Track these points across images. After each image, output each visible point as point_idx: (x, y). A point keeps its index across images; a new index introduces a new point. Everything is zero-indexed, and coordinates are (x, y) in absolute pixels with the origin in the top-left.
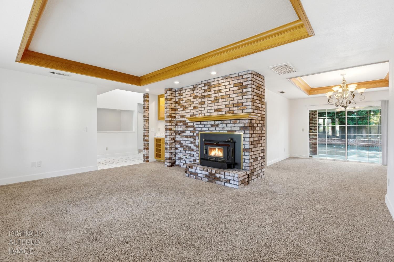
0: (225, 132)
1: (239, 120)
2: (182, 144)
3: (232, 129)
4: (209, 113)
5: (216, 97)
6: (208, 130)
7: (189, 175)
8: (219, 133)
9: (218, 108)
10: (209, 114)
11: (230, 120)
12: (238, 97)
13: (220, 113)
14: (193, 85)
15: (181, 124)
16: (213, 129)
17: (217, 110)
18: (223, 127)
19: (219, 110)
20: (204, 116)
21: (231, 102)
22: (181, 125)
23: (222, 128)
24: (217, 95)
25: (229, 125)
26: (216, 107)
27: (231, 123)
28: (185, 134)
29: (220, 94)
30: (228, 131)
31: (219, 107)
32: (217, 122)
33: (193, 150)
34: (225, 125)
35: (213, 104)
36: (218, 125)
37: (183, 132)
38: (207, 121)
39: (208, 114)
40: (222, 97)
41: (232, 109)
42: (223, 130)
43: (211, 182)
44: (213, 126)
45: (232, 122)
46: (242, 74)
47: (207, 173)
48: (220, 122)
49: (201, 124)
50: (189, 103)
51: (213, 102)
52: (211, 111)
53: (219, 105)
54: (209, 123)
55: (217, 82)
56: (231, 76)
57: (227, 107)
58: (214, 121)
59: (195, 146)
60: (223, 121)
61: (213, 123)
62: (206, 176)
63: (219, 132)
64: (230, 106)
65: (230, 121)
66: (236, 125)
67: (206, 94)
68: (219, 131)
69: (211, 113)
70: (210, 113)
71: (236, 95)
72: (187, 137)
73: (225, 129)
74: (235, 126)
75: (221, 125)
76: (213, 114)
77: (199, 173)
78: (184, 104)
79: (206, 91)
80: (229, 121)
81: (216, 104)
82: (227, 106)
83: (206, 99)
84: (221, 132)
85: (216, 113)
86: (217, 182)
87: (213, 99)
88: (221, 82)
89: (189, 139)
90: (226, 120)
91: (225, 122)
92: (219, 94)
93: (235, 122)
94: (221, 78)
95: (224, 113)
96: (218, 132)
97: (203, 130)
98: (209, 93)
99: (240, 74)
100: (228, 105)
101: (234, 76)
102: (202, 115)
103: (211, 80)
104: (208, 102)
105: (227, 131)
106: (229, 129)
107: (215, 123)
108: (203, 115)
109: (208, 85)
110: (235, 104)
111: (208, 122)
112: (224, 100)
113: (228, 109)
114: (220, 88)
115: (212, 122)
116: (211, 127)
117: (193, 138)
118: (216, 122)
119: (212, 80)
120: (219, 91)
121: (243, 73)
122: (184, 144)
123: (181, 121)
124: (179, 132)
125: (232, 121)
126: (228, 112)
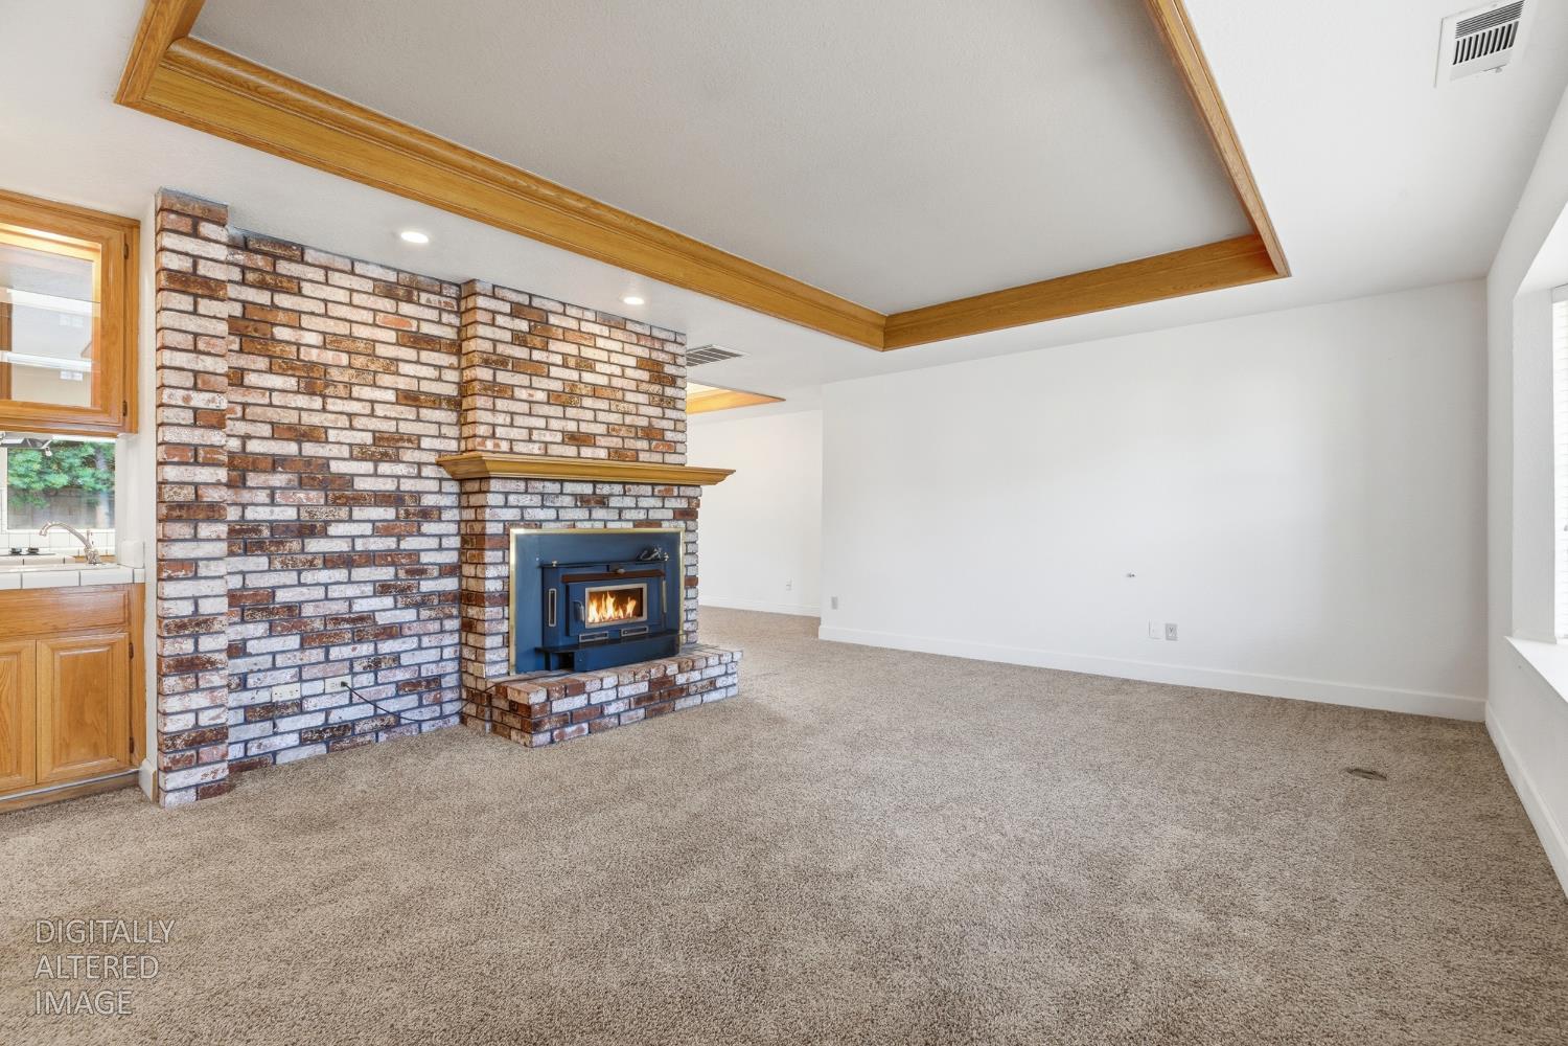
0: (628, 527)
1: (679, 486)
2: (292, 609)
3: (650, 517)
4: (537, 446)
5: (573, 384)
6: (557, 519)
7: (555, 733)
8: (605, 531)
9: (579, 431)
10: (535, 449)
11: (653, 485)
12: (652, 408)
13: (586, 452)
14: (398, 272)
15: (279, 479)
16: (582, 513)
17: (577, 439)
18: (621, 510)
19: (585, 441)
20: (511, 451)
21: (628, 420)
22: (277, 484)
23: (617, 511)
24: (574, 375)
25: (644, 503)
26: (572, 426)
27: (656, 493)
28: (315, 545)
29: (588, 377)
30: (637, 523)
31: (584, 428)
32: (605, 490)
33: (392, 632)
34: (629, 502)
35: (557, 411)
36: (602, 502)
37: (307, 530)
38: (562, 482)
39: (531, 445)
40: (595, 392)
41: (630, 443)
42: (620, 519)
43: (659, 712)
44: (583, 501)
45: (659, 491)
46: (663, 335)
47: (643, 687)
48: (618, 489)
49: (530, 490)
50: (359, 361)
51: (553, 398)
52: (548, 437)
53: (581, 418)
54: (569, 488)
55: (573, 324)
56: (630, 326)
57: (614, 433)
58: (595, 483)
59: (407, 607)
60: (627, 487)
61: (587, 489)
62: (639, 700)
63: (605, 526)
64: (623, 432)
65: (653, 489)
66: (668, 504)
67: (520, 353)
68: (605, 521)
69: (546, 443)
70: (543, 445)
71: (642, 398)
72: (347, 561)
73: (627, 515)
74: (663, 507)
75: (614, 502)
76: (554, 450)
77: (609, 703)
78: (313, 355)
79: (519, 339)
80: (649, 488)
81: (571, 412)
82: (614, 430)
83: (523, 379)
84: (614, 526)
85: (571, 451)
86: (681, 704)
87: (557, 386)
88: (591, 331)
89: (360, 573)
90: (638, 484)
91: (634, 489)
92: (584, 374)
93: (666, 490)
94: (590, 316)
95: (603, 454)
96: (599, 525)
97: (527, 517)
98: (537, 355)
99: (656, 333)
100: (616, 427)
101: (639, 329)
102: (497, 445)
103: (545, 302)
104: (531, 395)
105: (634, 521)
106: (641, 515)
107: (598, 491)
108: (505, 446)
109: (535, 321)
110: (642, 428)
111: (566, 485)
112: (604, 405)
113: (615, 442)
114: (587, 353)
115: (585, 485)
116: (576, 506)
117: (393, 564)
118: (599, 486)
119: (552, 303)
120: (584, 365)
121: (666, 332)
122: (308, 611)
123: (276, 463)
124: (256, 530)
125: (657, 489)
126: (617, 453)
